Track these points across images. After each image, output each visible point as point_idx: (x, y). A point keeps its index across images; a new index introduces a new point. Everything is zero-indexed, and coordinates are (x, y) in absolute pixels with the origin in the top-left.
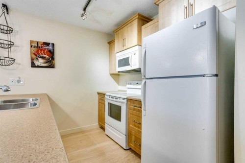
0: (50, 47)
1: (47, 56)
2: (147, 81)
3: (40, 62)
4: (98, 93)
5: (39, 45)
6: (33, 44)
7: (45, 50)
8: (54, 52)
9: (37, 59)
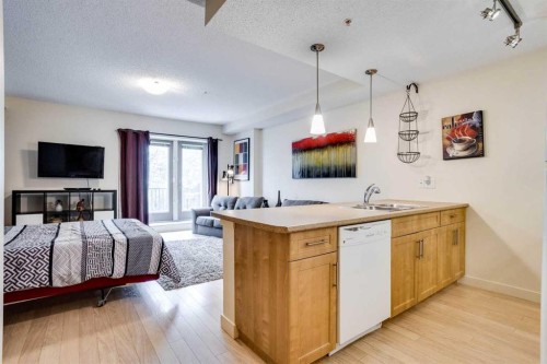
1: (468, 138)
3: (457, 149)
5: (455, 122)
6: (446, 124)
7: (464, 127)
8: (482, 127)
9: (452, 146)
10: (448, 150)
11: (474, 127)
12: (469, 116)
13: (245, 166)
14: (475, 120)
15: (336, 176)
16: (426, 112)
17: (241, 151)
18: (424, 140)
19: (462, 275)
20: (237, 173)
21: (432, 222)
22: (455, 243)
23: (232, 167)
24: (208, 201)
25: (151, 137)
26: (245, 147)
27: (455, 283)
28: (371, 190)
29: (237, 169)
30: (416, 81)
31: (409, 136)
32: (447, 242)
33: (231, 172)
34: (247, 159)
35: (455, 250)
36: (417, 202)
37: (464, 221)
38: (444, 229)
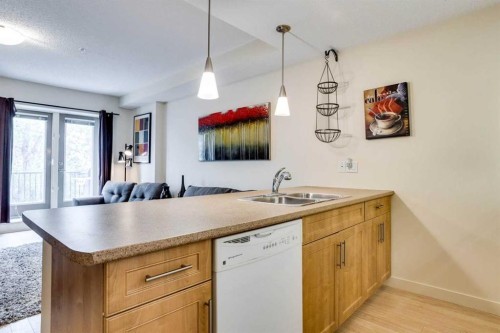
1: (392, 114)
3: (381, 127)
5: (379, 95)
6: (368, 97)
7: (388, 101)
8: (407, 101)
9: (375, 122)
10: (371, 127)
11: (398, 101)
12: (393, 88)
13: (145, 146)
14: (399, 93)
15: (247, 158)
16: (347, 83)
17: (141, 129)
18: (345, 116)
19: (389, 276)
20: (137, 154)
21: (355, 217)
22: (381, 240)
23: (131, 147)
24: (98, 187)
25: (17, 106)
26: (146, 123)
27: (382, 288)
28: (281, 176)
29: (136, 149)
30: (335, 47)
31: (328, 110)
32: (372, 240)
33: (129, 153)
34: (148, 137)
35: (381, 248)
36: (339, 190)
37: (389, 210)
38: (369, 223)
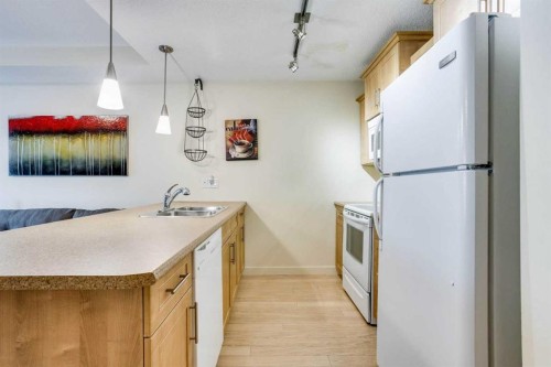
0: (252, 127)
1: (246, 142)
2: (386, 179)
3: (238, 151)
4: (336, 205)
5: (237, 126)
6: (228, 126)
7: (243, 131)
8: (256, 133)
9: (233, 147)
10: (230, 151)
11: (251, 133)
12: (247, 122)
18: (208, 139)
22: (242, 240)
30: (202, 77)
31: (197, 133)
